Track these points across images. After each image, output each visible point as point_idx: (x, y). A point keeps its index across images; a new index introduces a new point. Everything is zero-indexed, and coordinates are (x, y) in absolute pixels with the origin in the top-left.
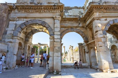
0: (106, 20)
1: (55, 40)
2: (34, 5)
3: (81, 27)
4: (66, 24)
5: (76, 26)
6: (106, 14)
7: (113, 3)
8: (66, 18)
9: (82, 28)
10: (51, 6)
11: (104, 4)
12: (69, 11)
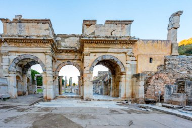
0: (95, 56)
1: (47, 75)
2: (22, 38)
3: (77, 60)
4: (62, 56)
5: (73, 59)
6: (96, 50)
7: (103, 37)
8: (61, 50)
9: (79, 61)
10: (41, 40)
11: (94, 39)
12: (66, 40)
